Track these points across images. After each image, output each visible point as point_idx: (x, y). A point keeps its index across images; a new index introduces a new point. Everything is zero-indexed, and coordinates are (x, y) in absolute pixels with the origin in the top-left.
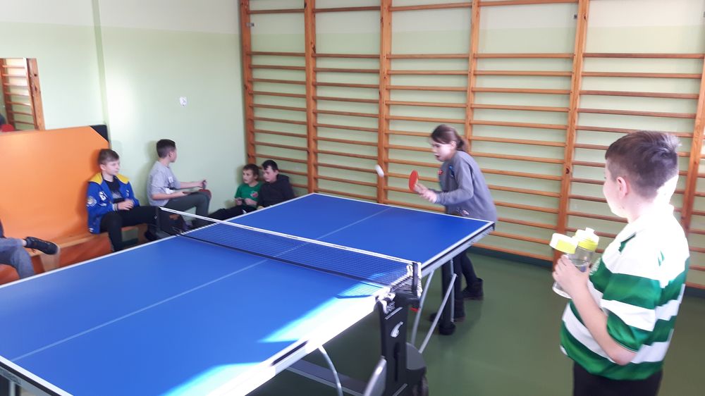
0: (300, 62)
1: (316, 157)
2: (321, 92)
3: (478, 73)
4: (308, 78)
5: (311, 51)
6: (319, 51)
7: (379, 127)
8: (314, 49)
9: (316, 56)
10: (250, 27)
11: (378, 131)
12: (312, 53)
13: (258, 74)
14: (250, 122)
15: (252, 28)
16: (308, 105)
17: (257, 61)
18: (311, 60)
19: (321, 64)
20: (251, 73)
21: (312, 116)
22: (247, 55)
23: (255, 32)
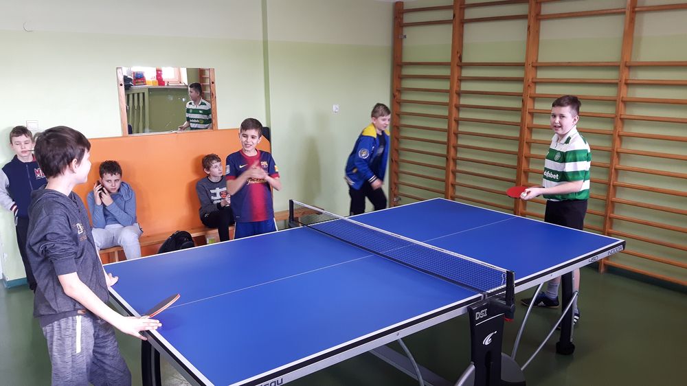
0: (446, 72)
1: (455, 164)
2: (464, 101)
3: (629, 82)
4: (451, 87)
5: (457, 60)
6: (465, 60)
7: (520, 135)
8: (460, 58)
9: (462, 65)
10: (402, 39)
11: (520, 140)
12: (458, 62)
13: (407, 84)
14: (395, 128)
15: (404, 40)
16: (450, 113)
17: (407, 71)
18: (456, 69)
19: (466, 73)
20: (400, 83)
21: (454, 123)
22: (398, 65)
23: (407, 43)
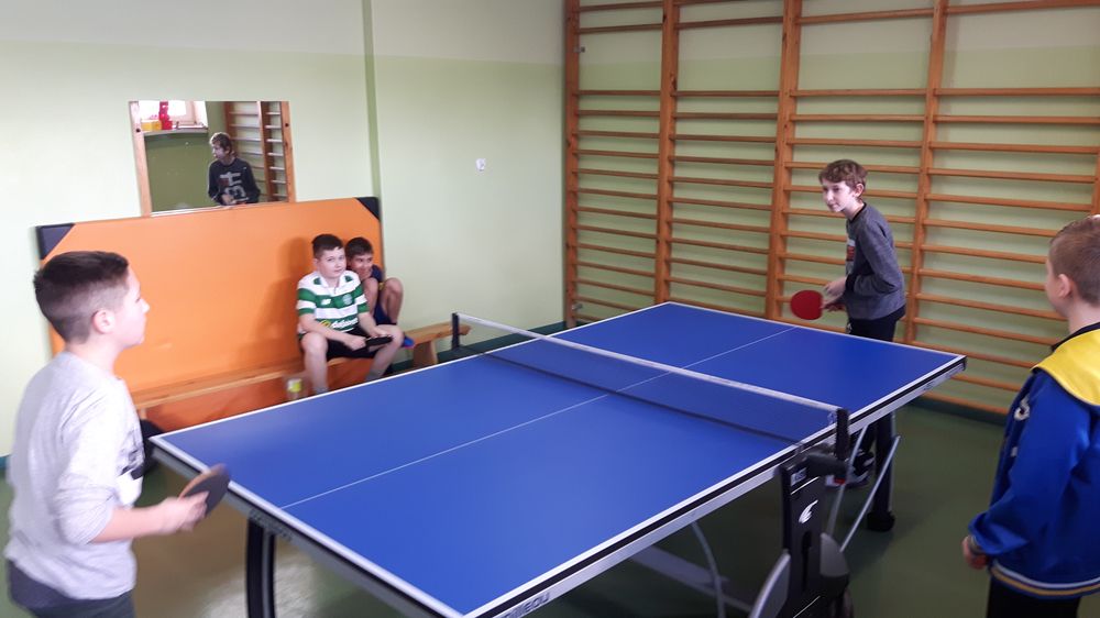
0: (653, 106)
1: (670, 248)
2: (680, 151)
3: (940, 119)
4: (662, 130)
5: (670, 85)
6: (682, 87)
7: (773, 202)
8: (675, 83)
9: (677, 95)
10: (578, 53)
11: (771, 210)
12: (671, 90)
13: (588, 124)
14: (571, 195)
15: (582, 56)
16: (661, 170)
17: (587, 105)
18: (669, 101)
19: (684, 107)
20: (577, 123)
21: (666, 186)
22: (573, 95)
23: (586, 60)
